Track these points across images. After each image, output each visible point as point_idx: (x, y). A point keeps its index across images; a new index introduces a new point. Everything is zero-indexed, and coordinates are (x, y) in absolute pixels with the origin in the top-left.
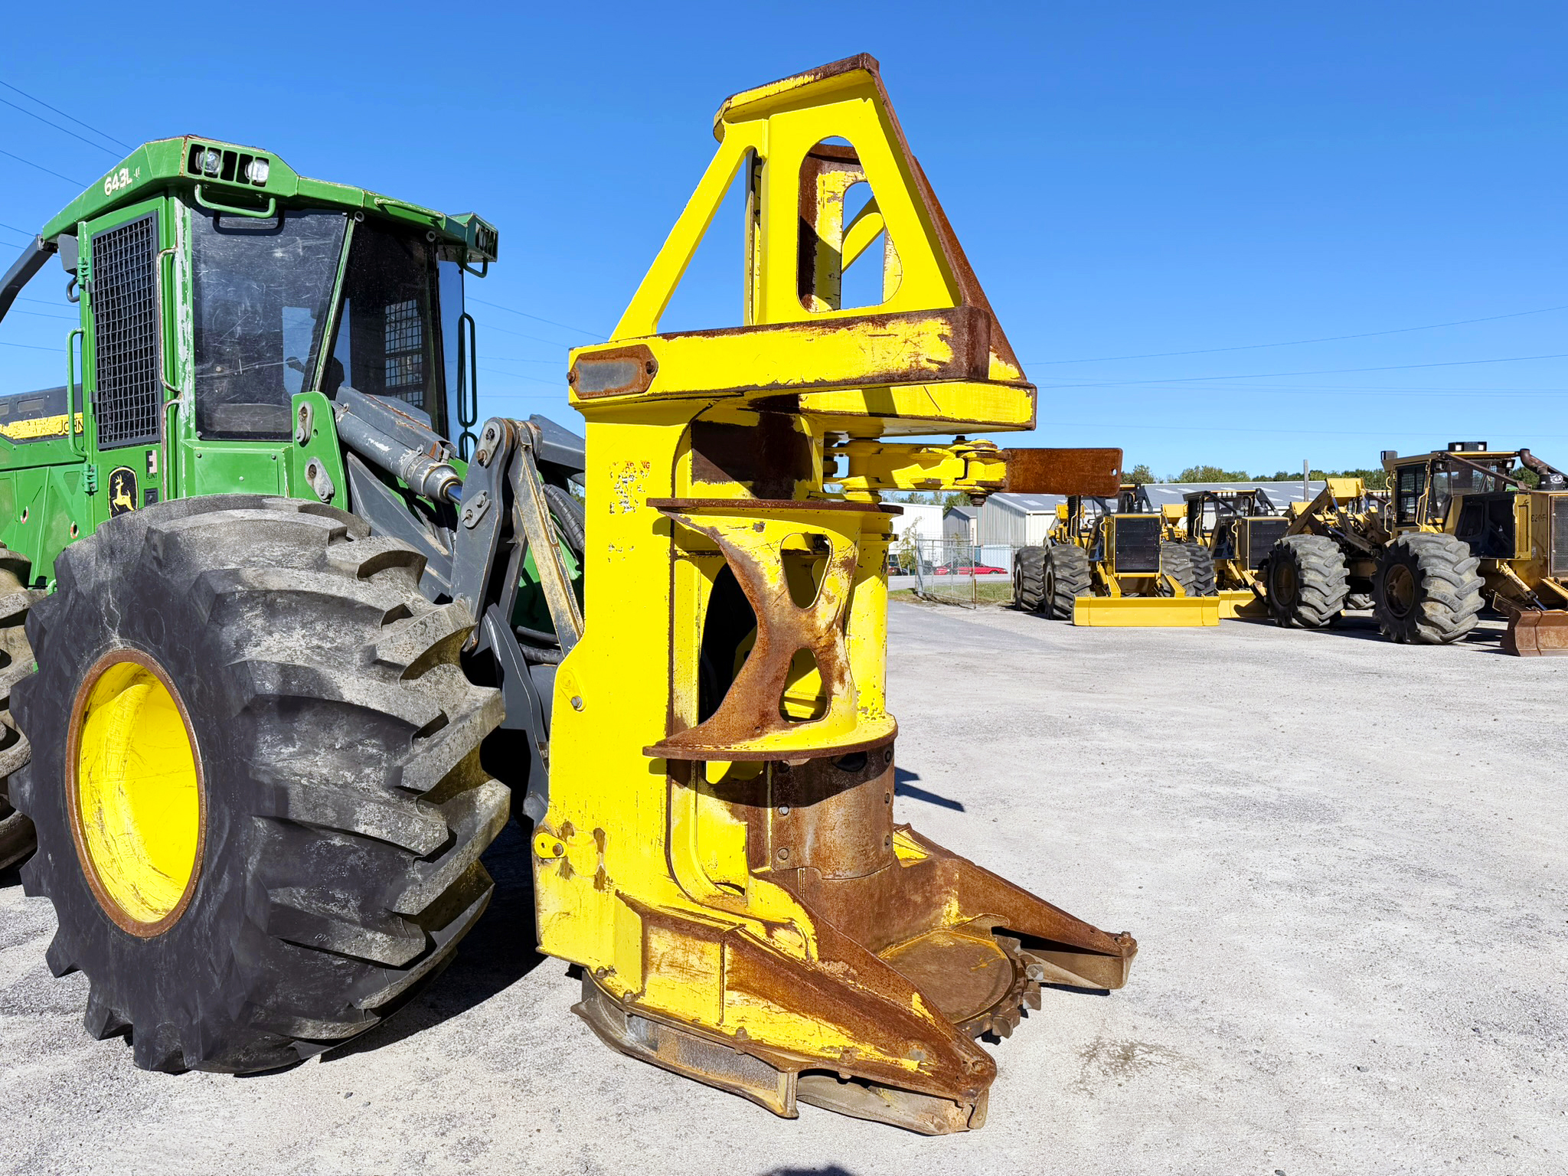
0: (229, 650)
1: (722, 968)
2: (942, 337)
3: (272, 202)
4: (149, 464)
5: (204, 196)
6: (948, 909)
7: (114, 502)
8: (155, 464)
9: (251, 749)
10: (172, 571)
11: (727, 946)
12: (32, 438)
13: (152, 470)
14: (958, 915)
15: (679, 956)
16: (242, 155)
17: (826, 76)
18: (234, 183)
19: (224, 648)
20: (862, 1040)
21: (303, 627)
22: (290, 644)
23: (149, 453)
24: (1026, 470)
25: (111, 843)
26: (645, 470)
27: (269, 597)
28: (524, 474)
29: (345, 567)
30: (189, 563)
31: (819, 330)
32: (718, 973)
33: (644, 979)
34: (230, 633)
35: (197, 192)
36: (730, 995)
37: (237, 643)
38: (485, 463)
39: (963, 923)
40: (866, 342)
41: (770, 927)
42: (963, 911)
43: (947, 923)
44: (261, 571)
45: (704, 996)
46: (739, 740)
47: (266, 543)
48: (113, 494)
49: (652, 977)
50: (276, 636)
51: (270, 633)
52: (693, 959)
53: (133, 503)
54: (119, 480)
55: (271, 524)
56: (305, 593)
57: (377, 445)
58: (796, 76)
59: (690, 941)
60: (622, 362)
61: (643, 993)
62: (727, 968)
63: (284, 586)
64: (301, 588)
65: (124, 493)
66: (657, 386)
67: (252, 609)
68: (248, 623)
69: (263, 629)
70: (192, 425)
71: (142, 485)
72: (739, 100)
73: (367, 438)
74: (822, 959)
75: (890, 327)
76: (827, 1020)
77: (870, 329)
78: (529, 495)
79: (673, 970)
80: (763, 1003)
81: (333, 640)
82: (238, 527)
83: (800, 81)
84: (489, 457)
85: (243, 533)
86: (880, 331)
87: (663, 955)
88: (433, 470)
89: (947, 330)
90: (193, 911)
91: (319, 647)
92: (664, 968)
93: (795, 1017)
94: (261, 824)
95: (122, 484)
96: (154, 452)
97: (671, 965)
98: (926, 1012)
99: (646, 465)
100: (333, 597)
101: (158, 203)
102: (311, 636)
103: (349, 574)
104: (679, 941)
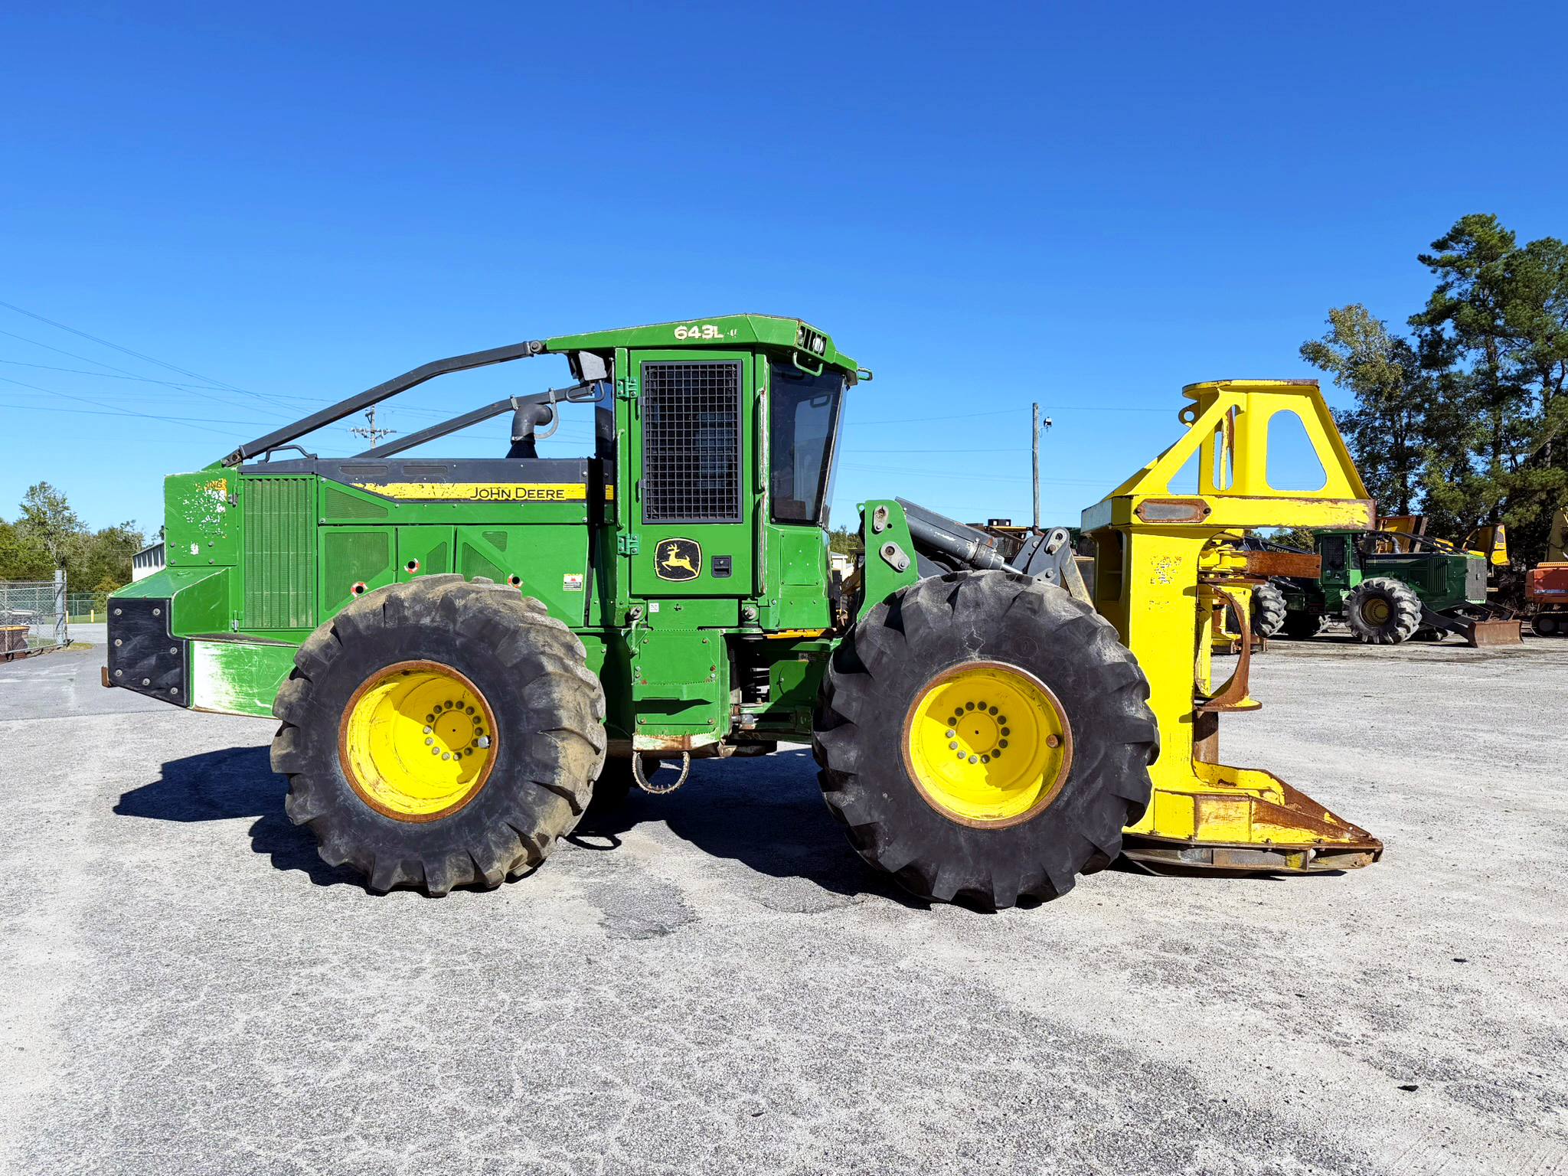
1: (1250, 813)
2: (1364, 512)
3: (821, 365)
7: (664, 563)
11: (1252, 802)
15: (1222, 812)
17: (1294, 385)
18: (808, 351)
20: (1322, 834)
24: (1261, 562)
26: (1178, 562)
31: (1304, 502)
32: (1248, 816)
33: (1196, 828)
35: (795, 357)
36: (1254, 826)
40: (1328, 511)
41: (1262, 792)
45: (1238, 829)
48: (665, 557)
49: (1202, 827)
52: (1231, 812)
53: (694, 565)
54: (673, 547)
58: (1276, 380)
59: (1229, 804)
60: (1184, 507)
61: (1196, 835)
62: (1253, 812)
65: (679, 557)
66: (1208, 520)
71: (707, 553)
74: (1286, 804)
75: (1339, 504)
76: (1305, 828)
77: (1330, 504)
79: (1217, 820)
80: (1272, 826)
86: (1334, 506)
87: (1210, 814)
89: (1367, 509)
92: (1211, 820)
93: (1289, 829)
95: (676, 551)
97: (1216, 818)
98: (1332, 820)
99: (1179, 559)
104: (1221, 804)
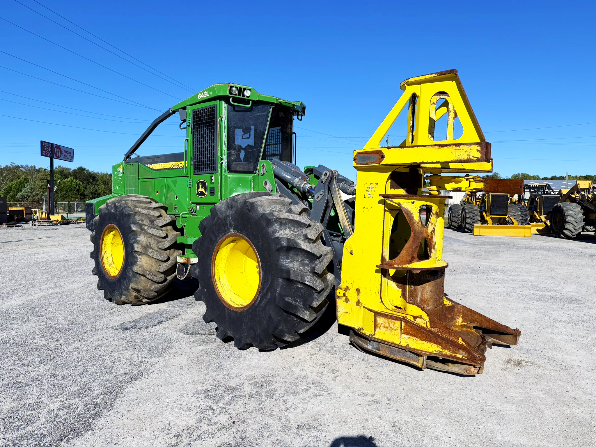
0: (271, 234)
1: (401, 328)
2: (478, 150)
3: (251, 102)
4: (212, 180)
5: (233, 101)
6: (458, 321)
7: (198, 190)
8: (214, 180)
9: (278, 260)
10: (252, 213)
11: (403, 322)
12: (160, 169)
13: (213, 181)
14: (461, 322)
15: (387, 324)
16: (244, 89)
17: (441, 75)
18: (241, 97)
19: (269, 233)
20: (445, 349)
21: (289, 228)
22: (286, 233)
23: (212, 176)
24: (491, 185)
25: (222, 286)
26: (376, 186)
27: (281, 220)
28: (335, 186)
29: (296, 212)
30: (257, 210)
31: (438, 147)
32: (399, 329)
33: (375, 331)
34: (271, 230)
35: (231, 100)
36: (403, 336)
37: (273, 232)
38: (324, 182)
39: (463, 325)
40: (453, 151)
41: (415, 318)
42: (463, 321)
43: (458, 325)
44: (278, 213)
45: (395, 336)
46: (405, 264)
47: (275, 205)
48: (198, 188)
49: (378, 330)
50: (282, 230)
51: (281, 230)
52: (391, 325)
53: (205, 191)
54: (201, 184)
55: (275, 200)
56: (289, 219)
57: (287, 176)
58: (431, 74)
59: (390, 320)
60: (373, 155)
61: (374, 334)
62: (402, 328)
63: (284, 217)
64: (288, 218)
65: (202, 187)
66: (384, 162)
67: (276, 223)
68: (276, 227)
69: (279, 229)
70: (226, 169)
71: (209, 186)
72: (411, 80)
73: (283, 174)
74: (431, 327)
75: (461, 147)
76: (434, 343)
77: (455, 147)
78: (336, 192)
79: (385, 328)
80: (414, 338)
81: (296, 232)
82: (268, 201)
83: (433, 75)
84: (325, 181)
85: (269, 203)
86: (458, 148)
87: (381, 324)
88: (305, 184)
89: (479, 149)
90: (257, 303)
91: (293, 234)
92: (382, 328)
93: (424, 342)
94: (281, 280)
95: (201, 185)
96: (214, 176)
97: (384, 327)
98: (463, 343)
99: (377, 184)
100: (296, 220)
101: (217, 102)
102: (291, 231)
103: (297, 214)
104: (387, 320)
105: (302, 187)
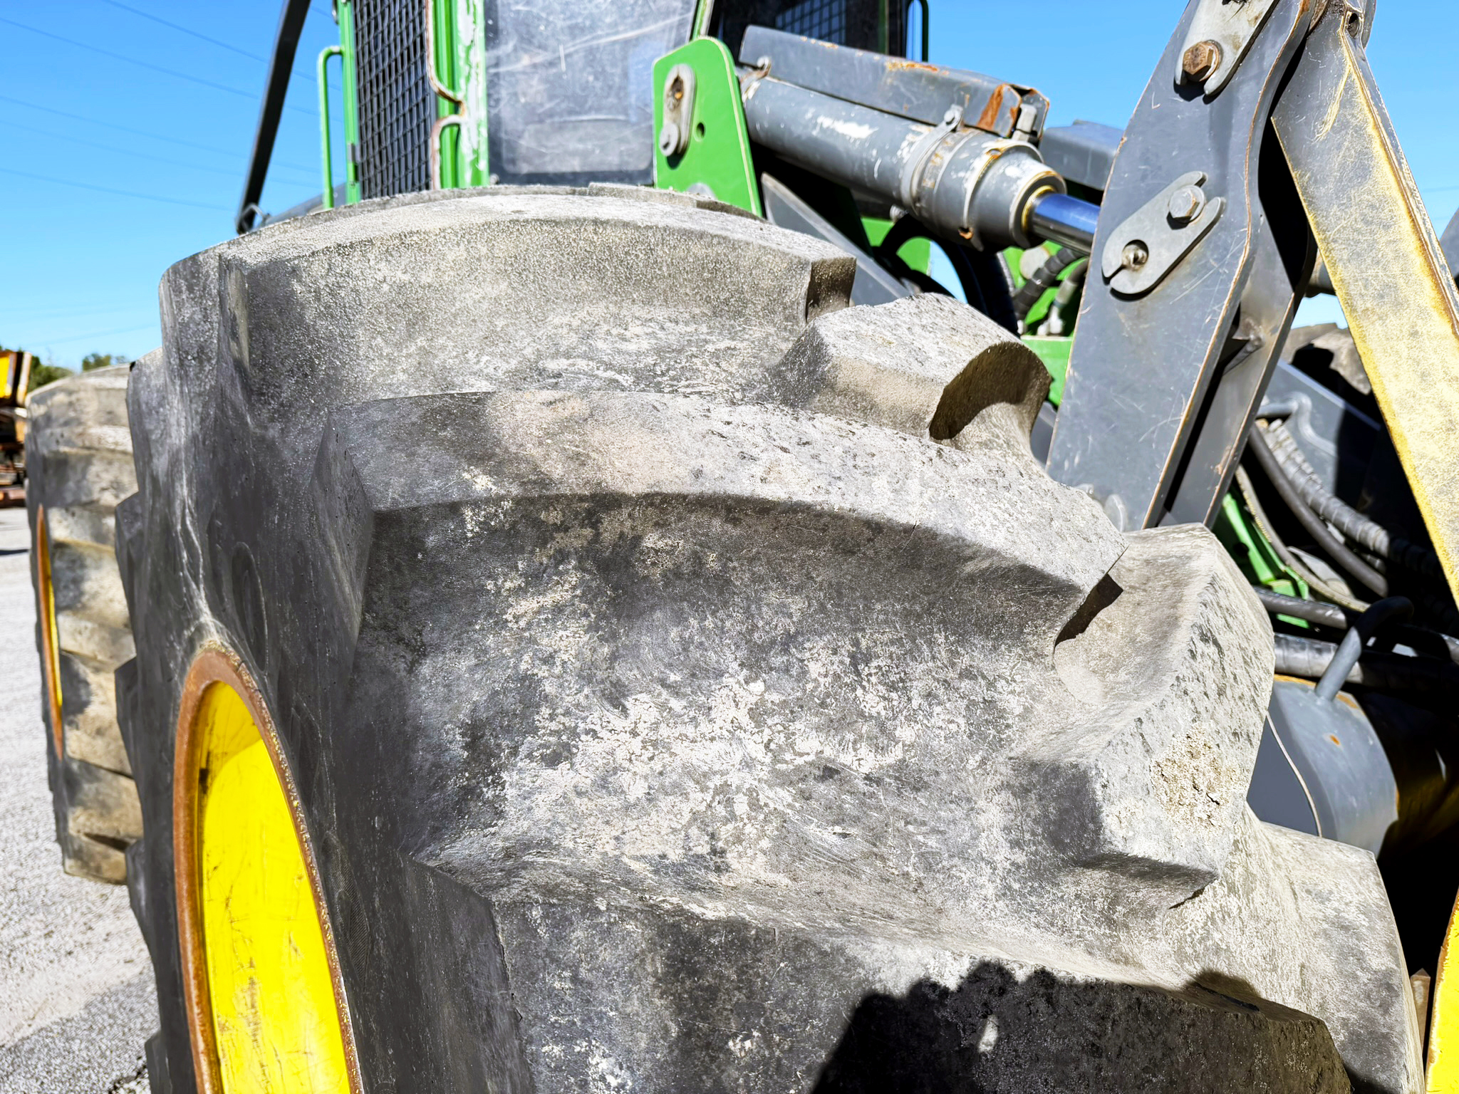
10: (284, 413)
28: (1347, 103)
29: (891, 394)
38: (1210, 86)
44: (578, 406)
47: (599, 310)
55: (612, 235)
56: (763, 508)
57: (842, 128)
84: (1231, 57)
88: (998, 156)
103: (905, 422)
105: (969, 187)
